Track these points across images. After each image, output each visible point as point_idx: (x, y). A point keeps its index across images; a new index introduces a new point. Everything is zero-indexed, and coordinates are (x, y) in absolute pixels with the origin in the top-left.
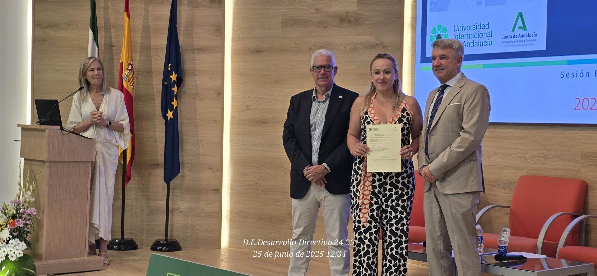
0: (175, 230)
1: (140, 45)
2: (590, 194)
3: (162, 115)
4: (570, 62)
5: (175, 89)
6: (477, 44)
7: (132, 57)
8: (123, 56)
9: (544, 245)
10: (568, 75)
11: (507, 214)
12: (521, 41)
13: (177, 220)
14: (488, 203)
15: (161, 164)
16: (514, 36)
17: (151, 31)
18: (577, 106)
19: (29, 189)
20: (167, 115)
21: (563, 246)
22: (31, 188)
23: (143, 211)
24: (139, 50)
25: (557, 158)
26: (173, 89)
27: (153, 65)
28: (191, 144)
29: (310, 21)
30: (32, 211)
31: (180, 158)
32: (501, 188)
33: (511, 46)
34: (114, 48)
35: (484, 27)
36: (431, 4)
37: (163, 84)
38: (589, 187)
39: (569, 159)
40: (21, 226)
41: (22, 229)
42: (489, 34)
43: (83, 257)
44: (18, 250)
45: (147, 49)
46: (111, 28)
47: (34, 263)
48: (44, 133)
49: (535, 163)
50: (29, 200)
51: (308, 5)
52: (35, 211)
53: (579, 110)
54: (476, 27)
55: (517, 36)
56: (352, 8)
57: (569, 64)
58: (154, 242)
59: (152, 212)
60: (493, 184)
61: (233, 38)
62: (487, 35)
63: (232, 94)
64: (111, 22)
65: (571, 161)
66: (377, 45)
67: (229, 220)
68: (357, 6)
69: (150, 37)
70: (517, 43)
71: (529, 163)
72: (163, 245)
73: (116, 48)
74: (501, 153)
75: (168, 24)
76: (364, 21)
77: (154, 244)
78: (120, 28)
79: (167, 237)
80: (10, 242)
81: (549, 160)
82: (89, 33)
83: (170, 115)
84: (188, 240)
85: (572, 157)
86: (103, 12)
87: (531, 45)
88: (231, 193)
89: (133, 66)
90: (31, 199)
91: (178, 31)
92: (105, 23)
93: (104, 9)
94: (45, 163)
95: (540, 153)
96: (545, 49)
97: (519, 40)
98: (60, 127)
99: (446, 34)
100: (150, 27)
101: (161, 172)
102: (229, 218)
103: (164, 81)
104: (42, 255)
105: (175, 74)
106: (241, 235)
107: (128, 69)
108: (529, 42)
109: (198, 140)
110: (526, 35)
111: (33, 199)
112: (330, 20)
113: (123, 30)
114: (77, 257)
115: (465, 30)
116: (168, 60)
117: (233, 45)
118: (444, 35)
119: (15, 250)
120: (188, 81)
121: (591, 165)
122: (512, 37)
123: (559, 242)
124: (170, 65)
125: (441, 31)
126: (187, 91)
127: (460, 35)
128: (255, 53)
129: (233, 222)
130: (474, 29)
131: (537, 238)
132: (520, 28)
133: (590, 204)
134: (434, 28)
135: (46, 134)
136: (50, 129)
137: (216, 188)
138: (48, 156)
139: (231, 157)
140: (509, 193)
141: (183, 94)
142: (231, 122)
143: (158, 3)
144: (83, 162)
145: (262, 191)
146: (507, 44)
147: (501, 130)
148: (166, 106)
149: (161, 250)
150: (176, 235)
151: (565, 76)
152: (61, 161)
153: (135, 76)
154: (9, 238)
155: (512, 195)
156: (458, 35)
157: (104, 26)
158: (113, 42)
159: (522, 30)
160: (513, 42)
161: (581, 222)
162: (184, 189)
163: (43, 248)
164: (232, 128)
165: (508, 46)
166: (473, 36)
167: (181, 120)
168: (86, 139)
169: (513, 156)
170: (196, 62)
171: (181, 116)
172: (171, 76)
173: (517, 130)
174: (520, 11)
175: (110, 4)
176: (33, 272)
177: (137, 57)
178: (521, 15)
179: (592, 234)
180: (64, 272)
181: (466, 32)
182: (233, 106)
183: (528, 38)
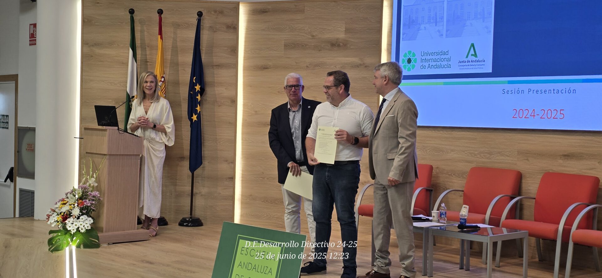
0: (197, 210)
1: (170, 61)
2: (523, 181)
3: (189, 118)
4: (510, 82)
5: (199, 97)
6: (439, 67)
7: (164, 71)
8: (157, 70)
9: (490, 218)
10: (508, 92)
11: (461, 196)
12: (473, 66)
13: (199, 202)
14: (446, 188)
15: (186, 157)
16: (468, 61)
17: (178, 51)
18: (515, 115)
19: (92, 177)
20: (192, 118)
21: (504, 219)
22: (95, 176)
23: (171, 194)
24: (169, 65)
25: (499, 154)
26: (197, 97)
27: (180, 78)
28: (211, 142)
29: (307, 45)
30: (97, 193)
31: (202, 153)
32: (456, 177)
33: (466, 69)
34: (148, 63)
35: (445, 54)
36: (403, 35)
37: (189, 93)
38: (523, 176)
39: (508, 155)
40: (89, 205)
41: (90, 208)
42: (448, 59)
43: (134, 230)
44: (87, 224)
45: (175, 65)
46: (146, 47)
47: (97, 234)
48: (105, 132)
49: (483, 158)
50: (93, 185)
51: (306, 32)
52: (98, 194)
53: (516, 118)
54: (438, 53)
55: (470, 61)
56: (341, 35)
57: (508, 84)
58: (181, 219)
59: (179, 195)
60: (450, 174)
61: (244, 57)
62: (447, 59)
63: (244, 102)
64: (146, 42)
65: (509, 157)
66: (361, 65)
67: (240, 202)
68: (345, 34)
69: (178, 55)
70: (469, 67)
71: (478, 157)
72: (188, 222)
73: (151, 64)
74: (457, 150)
75: (193, 45)
76: (350, 46)
77: (181, 221)
78: (155, 48)
79: (192, 215)
80: (81, 218)
81: (492, 156)
82: (129, 51)
83: (195, 118)
84: (207, 218)
85: (510, 153)
86: (139, 35)
87: (480, 68)
88: (242, 181)
89: (165, 78)
90: (95, 184)
91: (201, 51)
92: (141, 43)
93: (140, 32)
94: (105, 156)
95: (486, 150)
96: (491, 72)
97: (471, 64)
98: (117, 127)
99: (415, 58)
100: (178, 47)
101: (186, 164)
102: (240, 200)
103: (190, 90)
104: (102, 228)
105: (199, 85)
106: (250, 214)
107: (161, 81)
108: (479, 66)
109: (216, 138)
110: (477, 61)
111: (96, 185)
112: (323, 45)
113: (157, 49)
114: (129, 230)
115: (430, 55)
116: (193, 74)
117: (244, 63)
118: (413, 58)
119: (84, 224)
120: (208, 90)
121: (524, 159)
122: (466, 62)
123: (501, 217)
124: (194, 78)
125: (411, 56)
126: (208, 99)
127: (426, 59)
128: (263, 69)
129: (244, 203)
130: (437, 55)
131: (486, 215)
132: (472, 55)
133: (523, 188)
134: (406, 53)
135: (107, 133)
136: (110, 129)
137: (230, 177)
138: (108, 150)
139: (242, 152)
140: (462, 181)
141: (205, 101)
142: (242, 124)
143: (184, 28)
144: (134, 155)
145: (267, 179)
146: (462, 67)
147: (456, 132)
148: (192, 110)
149: (187, 226)
150: (198, 213)
151: (506, 92)
152: (118, 154)
153: (166, 86)
154: (79, 214)
155: (465, 182)
156: (425, 59)
157: (141, 46)
158: (148, 58)
159: (473, 57)
160: (467, 66)
161: (516, 203)
162: (205, 177)
163: (103, 223)
164: (243, 129)
165: (463, 69)
166: (436, 61)
167: (203, 122)
168: (137, 137)
169: (466, 152)
170: (215, 76)
171: (202, 119)
172: (195, 87)
173: (469, 133)
174: (472, 43)
175: (145, 28)
176: (97, 241)
177: (167, 71)
178: (473, 45)
179: (525, 211)
180: (120, 242)
181: (431, 57)
182: (244, 112)
183: (478, 63)
